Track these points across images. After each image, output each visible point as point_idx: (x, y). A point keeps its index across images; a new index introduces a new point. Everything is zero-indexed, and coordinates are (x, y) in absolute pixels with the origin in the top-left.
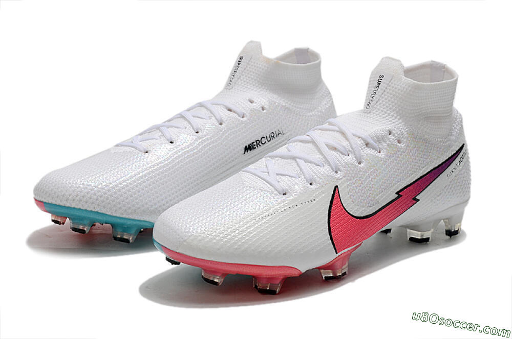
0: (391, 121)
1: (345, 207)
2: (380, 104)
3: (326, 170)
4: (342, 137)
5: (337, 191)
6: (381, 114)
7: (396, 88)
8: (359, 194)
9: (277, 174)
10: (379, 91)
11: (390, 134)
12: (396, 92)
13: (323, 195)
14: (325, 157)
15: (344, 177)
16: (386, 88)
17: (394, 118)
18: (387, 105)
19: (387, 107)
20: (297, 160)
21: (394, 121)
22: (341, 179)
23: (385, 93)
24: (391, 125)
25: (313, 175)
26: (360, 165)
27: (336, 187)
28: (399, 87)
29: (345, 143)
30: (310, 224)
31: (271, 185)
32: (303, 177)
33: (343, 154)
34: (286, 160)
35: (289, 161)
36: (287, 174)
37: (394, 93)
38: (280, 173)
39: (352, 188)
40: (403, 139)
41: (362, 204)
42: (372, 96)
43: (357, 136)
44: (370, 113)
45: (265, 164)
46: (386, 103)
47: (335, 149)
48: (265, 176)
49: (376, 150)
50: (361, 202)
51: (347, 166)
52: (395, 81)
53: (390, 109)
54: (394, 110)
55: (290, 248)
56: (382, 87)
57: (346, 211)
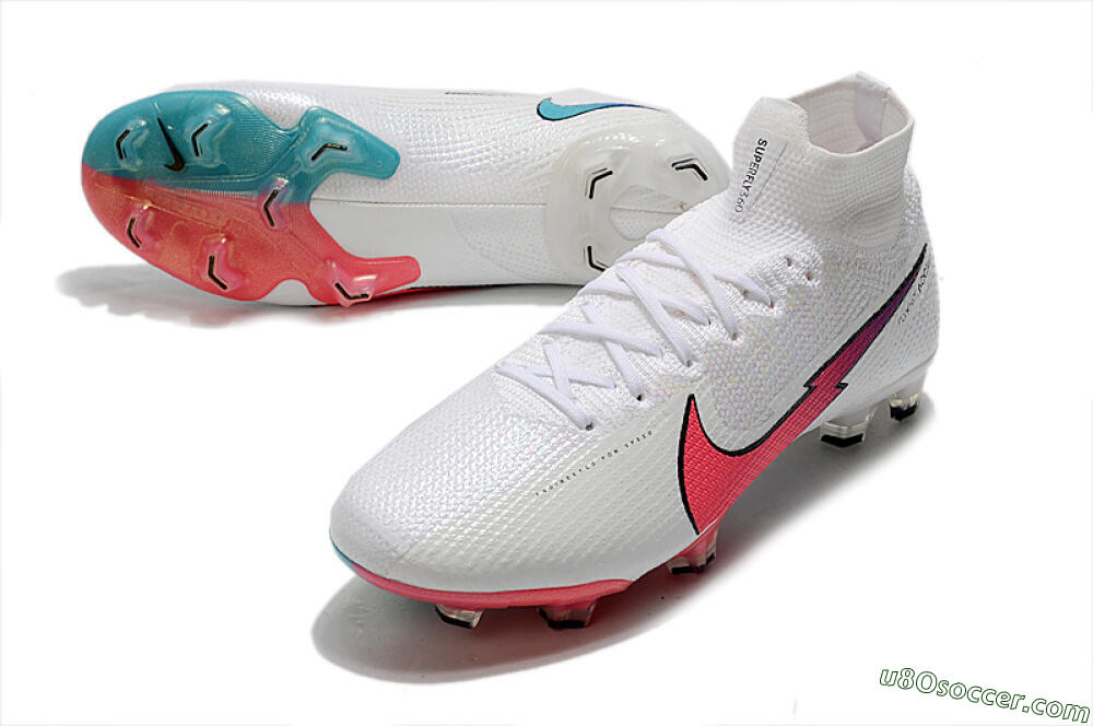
0: (787, 237)
1: (711, 438)
2: (764, 203)
3: (667, 364)
4: (693, 284)
5: (693, 407)
6: (766, 225)
7: (793, 169)
8: (736, 405)
9: (571, 381)
10: (760, 176)
11: (789, 265)
12: (794, 177)
13: (667, 420)
14: (664, 335)
15: (705, 373)
16: (774, 169)
17: (792, 230)
18: (778, 203)
19: (778, 208)
20: (608, 344)
21: (793, 236)
22: (700, 378)
23: (773, 179)
24: (789, 246)
25: (644, 377)
26: (734, 343)
27: (691, 398)
28: (800, 166)
29: (700, 299)
30: (645, 486)
31: (561, 410)
32: (623, 385)
33: (699, 323)
34: (583, 344)
35: (590, 345)
36: (590, 380)
37: (791, 179)
38: (576, 378)
39: (721, 393)
40: (816, 270)
41: (742, 425)
42: (747, 184)
43: (722, 280)
44: (744, 221)
45: (542, 355)
46: (775, 200)
47: (681, 314)
48: (546, 385)
49: (766, 304)
50: (741, 421)
51: (709, 349)
52: (790, 153)
53: (785, 211)
54: (792, 215)
55: (610, 544)
56: (766, 167)
57: (714, 445)
